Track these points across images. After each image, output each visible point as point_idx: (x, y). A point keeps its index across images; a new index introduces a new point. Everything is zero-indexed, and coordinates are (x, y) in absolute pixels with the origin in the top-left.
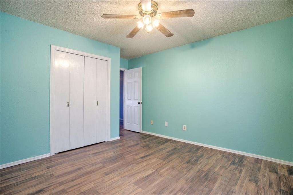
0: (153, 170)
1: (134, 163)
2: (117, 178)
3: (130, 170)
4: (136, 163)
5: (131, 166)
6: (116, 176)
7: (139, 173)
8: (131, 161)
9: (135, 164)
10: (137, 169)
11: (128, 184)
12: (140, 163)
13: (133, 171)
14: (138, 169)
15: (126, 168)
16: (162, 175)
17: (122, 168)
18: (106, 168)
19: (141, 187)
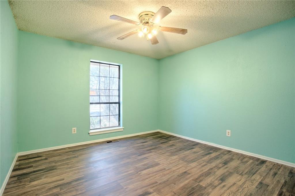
0: (141, 173)
1: (160, 184)
2: (174, 169)
3: (165, 175)
4: (157, 184)
5: (163, 181)
6: (177, 171)
7: (156, 172)
8: (163, 187)
9: (159, 182)
10: (157, 176)
11: (164, 164)
12: (152, 184)
13: (161, 174)
14: (155, 176)
15: (169, 178)
16: (135, 168)
17: (173, 178)
18: (191, 179)
19: (155, 162)
